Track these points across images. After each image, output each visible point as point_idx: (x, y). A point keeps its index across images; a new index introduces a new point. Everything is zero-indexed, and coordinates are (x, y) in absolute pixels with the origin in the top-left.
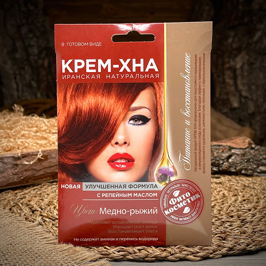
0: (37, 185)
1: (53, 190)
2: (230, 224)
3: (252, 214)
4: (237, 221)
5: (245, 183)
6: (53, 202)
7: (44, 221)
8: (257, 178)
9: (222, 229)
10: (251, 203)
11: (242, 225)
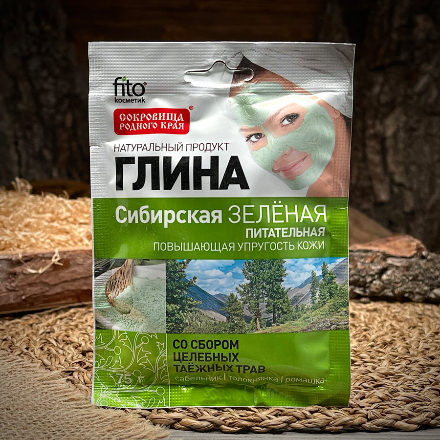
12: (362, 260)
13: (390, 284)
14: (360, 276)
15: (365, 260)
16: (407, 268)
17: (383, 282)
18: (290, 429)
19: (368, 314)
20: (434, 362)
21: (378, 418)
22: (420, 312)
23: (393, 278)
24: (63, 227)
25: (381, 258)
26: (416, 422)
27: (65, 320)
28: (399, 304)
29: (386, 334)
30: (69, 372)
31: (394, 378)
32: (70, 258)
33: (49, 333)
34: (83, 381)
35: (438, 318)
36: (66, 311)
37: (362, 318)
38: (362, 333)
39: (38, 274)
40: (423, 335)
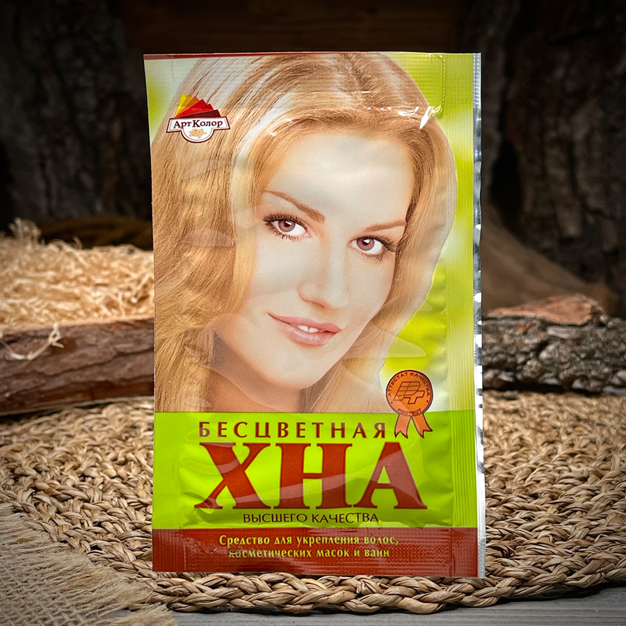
0: (49, 415)
1: (87, 426)
2: (526, 515)
3: (588, 490)
4: (548, 508)
5: (580, 411)
6: (77, 453)
7: (37, 501)
8: (611, 401)
9: (505, 526)
10: (589, 462)
11: (561, 517)
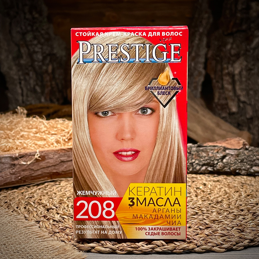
12: (212, 151)
13: (228, 164)
14: (211, 160)
15: (213, 151)
16: (238, 155)
17: (224, 163)
18: (154, 252)
19: (214, 183)
20: (242, 213)
21: (203, 245)
22: (243, 182)
23: (229, 161)
24: (42, 136)
25: (223, 150)
26: (224, 247)
27: (41, 190)
28: (233, 177)
29: (220, 196)
30: (38, 221)
31: (218, 223)
32: (45, 155)
33: (31, 198)
34: (45, 226)
35: (253, 185)
36: (43, 184)
37: (209, 186)
38: (207, 195)
39: (27, 164)
40: (241, 196)
